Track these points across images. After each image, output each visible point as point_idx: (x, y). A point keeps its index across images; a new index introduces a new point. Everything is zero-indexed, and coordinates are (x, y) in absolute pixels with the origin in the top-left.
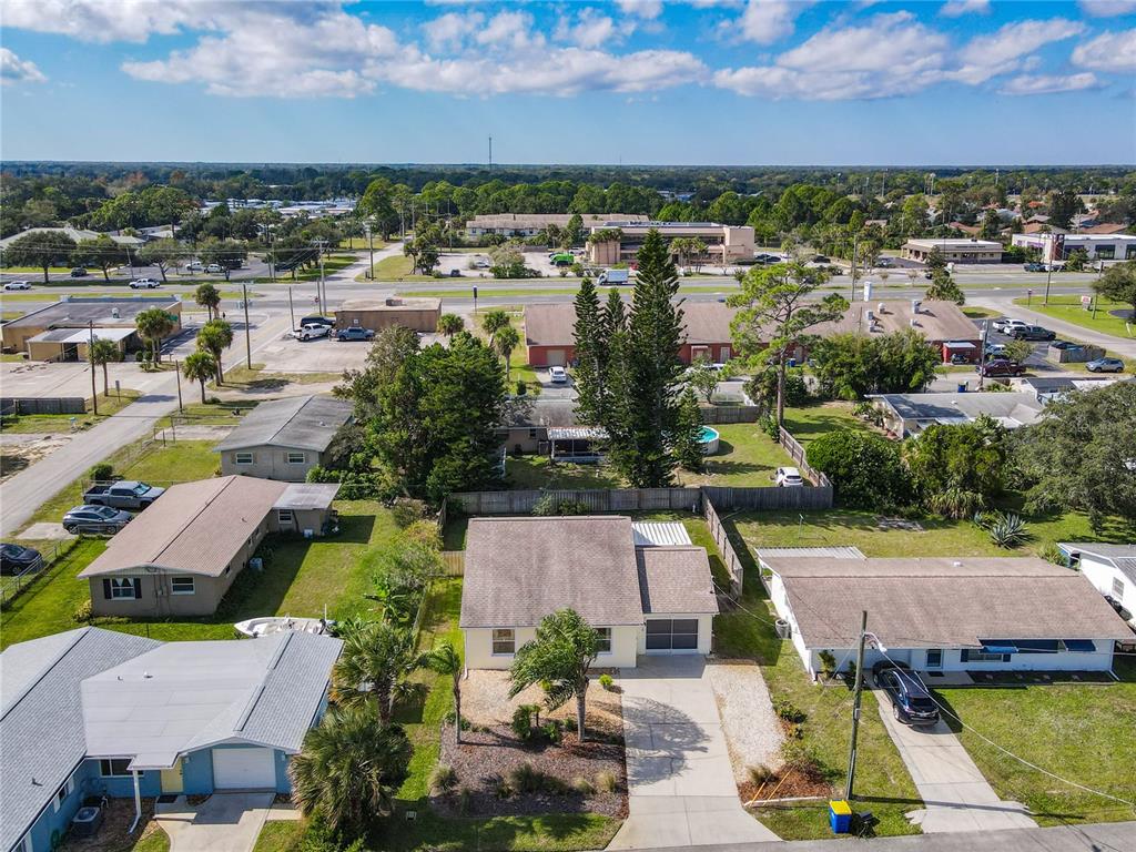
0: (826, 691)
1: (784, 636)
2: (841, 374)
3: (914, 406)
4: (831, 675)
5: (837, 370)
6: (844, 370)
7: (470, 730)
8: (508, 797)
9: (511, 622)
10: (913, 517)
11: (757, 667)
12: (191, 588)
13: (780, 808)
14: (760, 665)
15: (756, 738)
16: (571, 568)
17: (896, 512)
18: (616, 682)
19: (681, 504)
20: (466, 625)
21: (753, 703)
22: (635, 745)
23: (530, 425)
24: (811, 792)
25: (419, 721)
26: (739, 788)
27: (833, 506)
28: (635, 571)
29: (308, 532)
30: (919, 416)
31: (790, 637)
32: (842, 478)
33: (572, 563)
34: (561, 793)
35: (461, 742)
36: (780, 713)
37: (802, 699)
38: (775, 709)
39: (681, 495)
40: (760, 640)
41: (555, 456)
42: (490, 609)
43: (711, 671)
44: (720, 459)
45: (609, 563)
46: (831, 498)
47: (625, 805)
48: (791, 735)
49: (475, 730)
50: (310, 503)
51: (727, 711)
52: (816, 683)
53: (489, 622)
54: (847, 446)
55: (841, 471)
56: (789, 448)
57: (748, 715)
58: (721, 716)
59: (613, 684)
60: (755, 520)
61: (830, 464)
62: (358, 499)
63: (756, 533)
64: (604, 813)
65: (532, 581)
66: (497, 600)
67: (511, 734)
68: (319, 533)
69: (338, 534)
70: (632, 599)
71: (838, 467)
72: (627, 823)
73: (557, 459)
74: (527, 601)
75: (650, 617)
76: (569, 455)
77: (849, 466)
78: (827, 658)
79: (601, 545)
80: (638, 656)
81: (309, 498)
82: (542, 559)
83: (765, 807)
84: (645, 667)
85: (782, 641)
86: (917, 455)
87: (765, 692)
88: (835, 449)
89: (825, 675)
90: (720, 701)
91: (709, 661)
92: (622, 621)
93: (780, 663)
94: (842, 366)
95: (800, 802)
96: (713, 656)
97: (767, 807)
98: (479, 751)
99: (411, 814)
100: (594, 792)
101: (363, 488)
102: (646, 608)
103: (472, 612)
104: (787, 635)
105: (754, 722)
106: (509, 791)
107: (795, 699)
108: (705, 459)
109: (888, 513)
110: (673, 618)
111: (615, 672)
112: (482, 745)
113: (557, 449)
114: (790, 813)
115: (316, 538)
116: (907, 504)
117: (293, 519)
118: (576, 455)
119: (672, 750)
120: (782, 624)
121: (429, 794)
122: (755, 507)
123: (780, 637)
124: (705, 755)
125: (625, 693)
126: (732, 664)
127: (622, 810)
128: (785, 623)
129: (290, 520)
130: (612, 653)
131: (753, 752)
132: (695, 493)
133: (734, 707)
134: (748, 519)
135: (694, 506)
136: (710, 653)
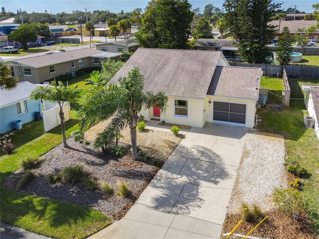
1: (309, 126)
11: (283, 140)
12: (30, 74)
14: (286, 138)
15: (262, 182)
19: (272, 73)
21: (270, 159)
31: (313, 128)
35: (67, 147)
36: (288, 168)
38: (286, 165)
39: (272, 68)
40: (291, 126)
43: (249, 137)
47: (126, 209)
48: (292, 185)
49: (81, 143)
51: (248, 160)
57: (263, 166)
58: (241, 162)
59: (180, 133)
70: (203, 86)
72: (116, 224)
80: (206, 123)
84: (207, 128)
85: (307, 129)
87: (282, 154)
90: (246, 154)
91: (250, 132)
93: (301, 140)
96: (255, 130)
98: (71, 153)
104: (312, 126)
105: (266, 171)
110: (230, 102)
112: (77, 150)
117: (99, 62)
118: (232, 58)
119: (192, 177)
120: (309, 118)
121: (15, 171)
122: (313, 78)
123: (306, 127)
124: (215, 186)
125: (185, 139)
126: (266, 135)
127: (119, 213)
128: (311, 118)
129: (98, 62)
130: (188, 117)
131: (254, 192)
132: (279, 67)
133: (253, 159)
134: (306, 81)
135: (278, 74)
136: (254, 128)
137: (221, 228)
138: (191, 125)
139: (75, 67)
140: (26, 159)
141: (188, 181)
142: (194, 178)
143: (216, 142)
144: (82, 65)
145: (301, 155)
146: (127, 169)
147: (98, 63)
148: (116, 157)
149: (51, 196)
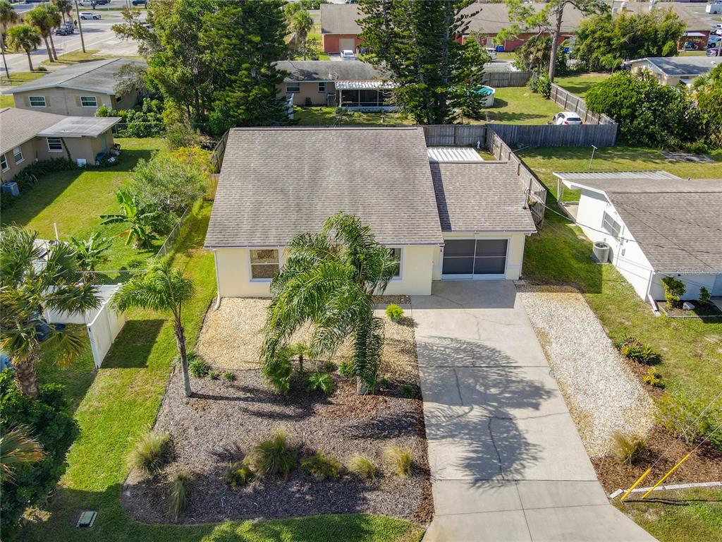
0: (674, 324)
1: (604, 260)
2: (599, 47)
3: (677, 66)
4: (678, 305)
5: (595, 45)
6: (602, 44)
7: (208, 378)
8: (245, 484)
9: (272, 241)
10: (699, 152)
11: (580, 296)
13: (668, 502)
14: (583, 292)
15: (601, 386)
16: (351, 180)
17: (681, 148)
18: (407, 313)
19: (466, 141)
20: (213, 243)
21: (585, 340)
22: (436, 398)
23: (318, 79)
24: (708, 476)
25: (142, 364)
26: (596, 466)
27: (615, 144)
28: (430, 183)
29: (81, 162)
30: (683, 73)
31: (609, 261)
32: (625, 117)
33: (352, 175)
34: (328, 478)
35: (192, 395)
36: (625, 352)
37: (647, 334)
38: (618, 347)
39: (466, 131)
40: (575, 264)
41: (343, 105)
42: (246, 226)
43: (525, 299)
44: (495, 111)
45: (398, 174)
46: (615, 136)
47: (427, 497)
48: (647, 383)
49: (215, 378)
50: (81, 131)
51: (554, 349)
52: (658, 314)
53: (242, 240)
54: (631, 88)
55: (624, 112)
56: (560, 101)
57: (583, 355)
58: (548, 357)
59: (405, 315)
60: (540, 155)
61: (614, 105)
62: (146, 136)
63: (544, 166)
64: (394, 513)
65: (301, 194)
66: (255, 215)
67: (264, 383)
68: (93, 162)
69: (115, 164)
70: (427, 214)
71: (621, 107)
72: (431, 530)
73: (344, 108)
74: (294, 217)
75: (450, 236)
76: (357, 105)
77: (632, 106)
78: (674, 284)
79: (389, 155)
80: (434, 282)
81: (80, 128)
82: (316, 170)
83: (646, 501)
84: (440, 296)
85: (601, 266)
86: (707, 92)
87: (598, 326)
88: (619, 90)
89: (668, 305)
90: (543, 337)
91: (519, 288)
92: (416, 239)
93: (606, 290)
94: (600, 40)
95: (697, 491)
96: (523, 282)
97: (649, 501)
98: (215, 407)
99: (87, 517)
100: (379, 474)
101: (150, 126)
102: (446, 226)
103: (222, 228)
104: (607, 259)
105: (594, 364)
106: (250, 475)
107: (638, 333)
108: (483, 110)
109: (672, 149)
110: (477, 237)
111: (405, 300)
112: (222, 398)
113: (344, 100)
114: (685, 511)
115: (88, 167)
116: (693, 140)
117: (63, 147)
118: (363, 105)
119: (490, 405)
120: (602, 247)
121: (126, 479)
122: (539, 145)
123: (599, 261)
124: (536, 413)
125: (419, 326)
126: (548, 291)
127: (422, 508)
128: (605, 246)
129: (61, 148)
130: (401, 279)
131: (602, 408)
132: (479, 130)
133: (561, 345)
134: (532, 154)
135: (479, 143)
136: (520, 278)
137: (598, 487)
138: (407, 293)
139: (8, 168)
140: (141, 448)
141: (485, 413)
142: (493, 406)
143: (478, 323)
144: (23, 160)
145: (623, 321)
146: (365, 418)
147: (60, 151)
148: (322, 396)
149: (262, 513)
